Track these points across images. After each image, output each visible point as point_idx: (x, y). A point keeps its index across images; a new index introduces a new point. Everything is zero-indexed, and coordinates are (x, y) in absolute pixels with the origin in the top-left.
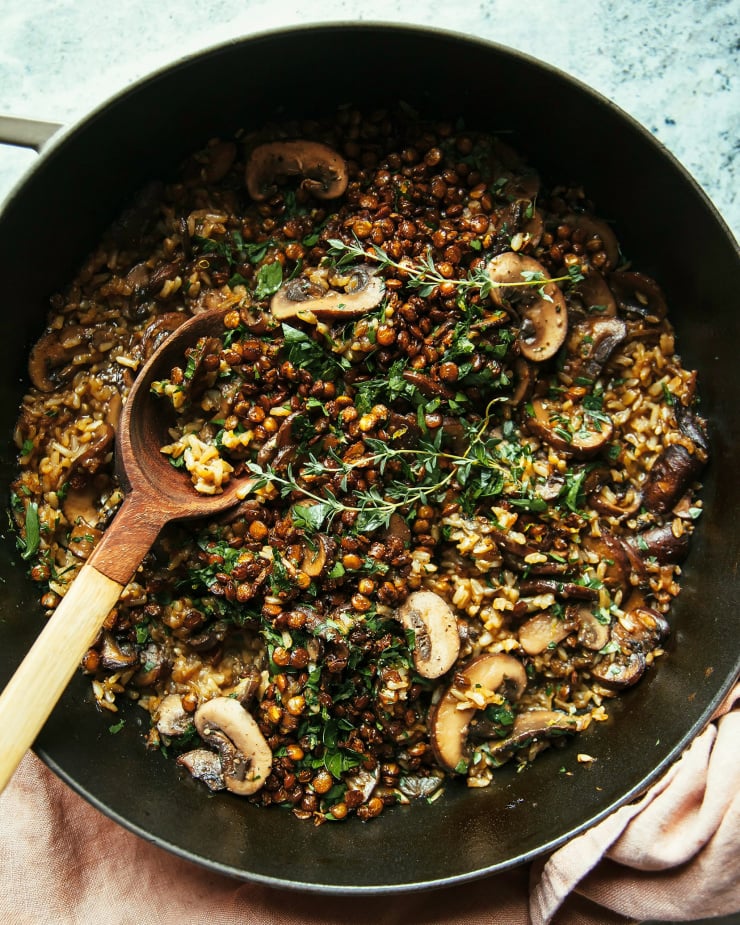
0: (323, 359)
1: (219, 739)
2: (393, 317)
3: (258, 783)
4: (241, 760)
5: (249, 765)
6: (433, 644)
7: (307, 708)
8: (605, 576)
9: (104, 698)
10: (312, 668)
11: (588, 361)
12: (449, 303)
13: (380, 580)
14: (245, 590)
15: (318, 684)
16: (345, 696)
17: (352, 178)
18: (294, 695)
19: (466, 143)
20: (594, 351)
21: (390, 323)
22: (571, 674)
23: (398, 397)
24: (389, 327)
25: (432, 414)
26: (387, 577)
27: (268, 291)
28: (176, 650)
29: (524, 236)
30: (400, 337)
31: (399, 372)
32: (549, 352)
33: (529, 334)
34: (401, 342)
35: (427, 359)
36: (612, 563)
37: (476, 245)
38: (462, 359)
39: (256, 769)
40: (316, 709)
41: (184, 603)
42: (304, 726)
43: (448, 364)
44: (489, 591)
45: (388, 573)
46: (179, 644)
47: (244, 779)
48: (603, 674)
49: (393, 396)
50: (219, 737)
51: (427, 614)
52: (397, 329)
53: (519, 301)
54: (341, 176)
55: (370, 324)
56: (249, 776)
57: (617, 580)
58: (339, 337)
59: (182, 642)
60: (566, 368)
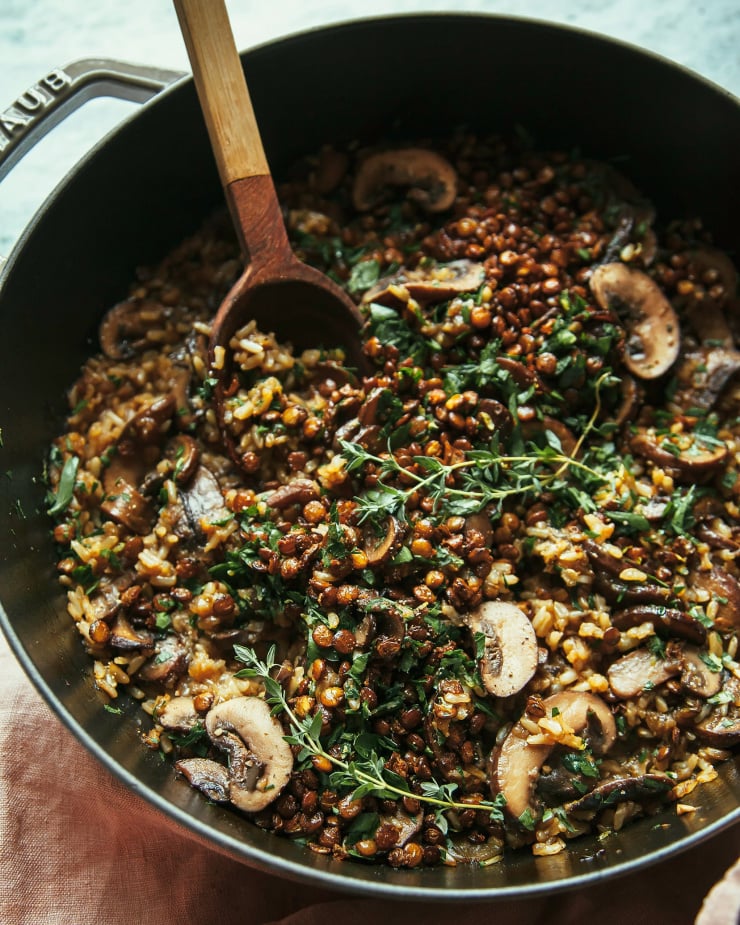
0: (411, 341)
1: (231, 742)
2: (491, 301)
3: (271, 795)
4: (254, 763)
5: (262, 771)
6: (505, 658)
7: (344, 703)
8: (717, 616)
9: (104, 678)
10: (357, 656)
11: (701, 390)
12: (551, 301)
13: (451, 575)
14: (292, 564)
15: (362, 676)
16: (392, 705)
17: (461, 193)
18: (332, 686)
19: (579, 170)
20: (708, 380)
21: (487, 306)
22: (672, 729)
23: (488, 383)
24: (484, 310)
25: (523, 405)
26: (460, 573)
27: (361, 286)
28: (198, 646)
29: (636, 248)
30: (495, 320)
31: (494, 355)
32: (657, 371)
33: (637, 350)
34: (497, 325)
35: (524, 347)
36: (725, 601)
37: (583, 253)
38: (561, 351)
39: (271, 777)
40: (354, 704)
41: (217, 588)
42: (337, 731)
43: (545, 354)
44: (576, 614)
45: (463, 568)
46: (202, 641)
47: (253, 789)
48: (712, 728)
49: (484, 381)
50: (231, 739)
51: (501, 626)
52: (494, 312)
53: (626, 312)
54: (451, 188)
55: (465, 304)
56: (260, 785)
57: (731, 622)
58: (431, 318)
59: (208, 638)
60: (677, 398)
